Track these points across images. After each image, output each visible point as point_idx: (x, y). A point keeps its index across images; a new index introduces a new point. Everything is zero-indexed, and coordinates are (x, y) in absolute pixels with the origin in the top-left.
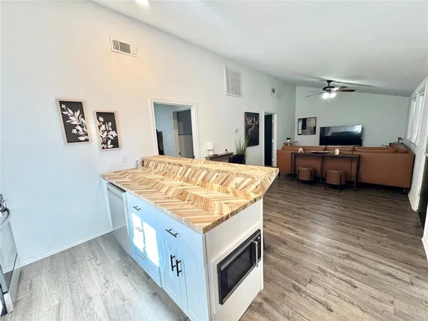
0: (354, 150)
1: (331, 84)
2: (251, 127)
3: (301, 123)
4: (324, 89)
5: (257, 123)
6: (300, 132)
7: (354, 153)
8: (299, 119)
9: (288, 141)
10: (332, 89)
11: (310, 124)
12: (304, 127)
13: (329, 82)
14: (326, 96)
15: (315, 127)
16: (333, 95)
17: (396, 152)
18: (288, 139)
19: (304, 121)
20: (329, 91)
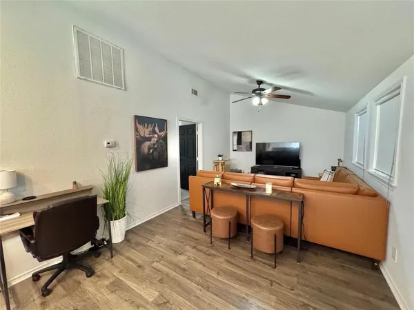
0: (293, 185)
1: (262, 86)
2: (149, 139)
3: (236, 138)
4: (254, 91)
5: (162, 134)
6: (235, 148)
7: (294, 190)
8: (234, 133)
9: (220, 158)
10: (262, 92)
11: (246, 138)
12: (239, 142)
13: (260, 82)
14: (256, 101)
15: (251, 143)
16: (265, 101)
17: (357, 193)
18: (220, 156)
19: (239, 134)
20: (260, 95)
